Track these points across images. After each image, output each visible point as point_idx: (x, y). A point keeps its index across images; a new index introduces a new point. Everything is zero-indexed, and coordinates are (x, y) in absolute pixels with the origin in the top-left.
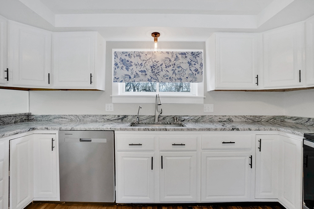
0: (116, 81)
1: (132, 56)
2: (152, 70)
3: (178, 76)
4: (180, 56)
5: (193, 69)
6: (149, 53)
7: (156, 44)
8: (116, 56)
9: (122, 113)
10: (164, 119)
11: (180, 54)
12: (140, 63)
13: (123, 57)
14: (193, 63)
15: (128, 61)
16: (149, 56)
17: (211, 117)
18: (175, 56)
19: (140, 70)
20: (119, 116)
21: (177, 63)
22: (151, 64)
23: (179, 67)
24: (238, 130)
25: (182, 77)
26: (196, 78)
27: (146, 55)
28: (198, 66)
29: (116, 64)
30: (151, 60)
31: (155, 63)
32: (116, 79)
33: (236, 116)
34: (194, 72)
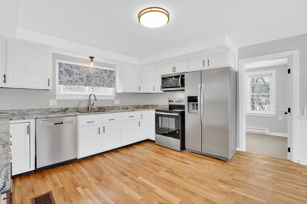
0: (61, 84)
1: (74, 68)
2: (87, 78)
3: (102, 84)
4: (103, 72)
5: (110, 80)
6: (85, 67)
7: (92, 64)
8: (60, 65)
9: (64, 107)
11: (103, 71)
12: (79, 73)
13: (67, 67)
14: (110, 76)
15: (70, 71)
16: (85, 69)
17: (118, 107)
18: (101, 71)
19: (79, 78)
20: (62, 109)
21: (102, 75)
22: (86, 74)
23: (102, 78)
25: (104, 84)
26: (111, 85)
27: (83, 68)
28: (112, 79)
29: (61, 72)
30: (86, 72)
31: (89, 74)
32: (61, 83)
33: (130, 106)
34: (110, 82)
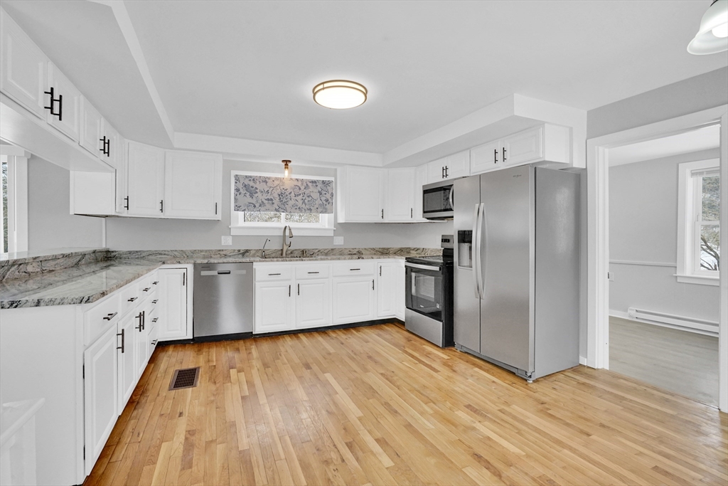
0: (238, 210)
1: (258, 181)
2: (280, 198)
3: (308, 206)
4: (310, 184)
5: (323, 199)
6: (277, 179)
7: (287, 172)
8: (237, 178)
9: (243, 248)
10: (291, 253)
11: (310, 182)
12: (266, 190)
13: (247, 182)
14: (324, 192)
15: (252, 187)
16: (276, 183)
17: (341, 250)
18: (305, 184)
19: (266, 198)
20: (239, 251)
21: (307, 192)
22: (279, 191)
23: (308, 197)
24: (363, 258)
25: (312, 208)
26: (326, 209)
27: (274, 181)
28: (328, 196)
29: (237, 190)
30: (278, 187)
31: (283, 190)
32: (238, 208)
33: (365, 249)
34: (324, 202)
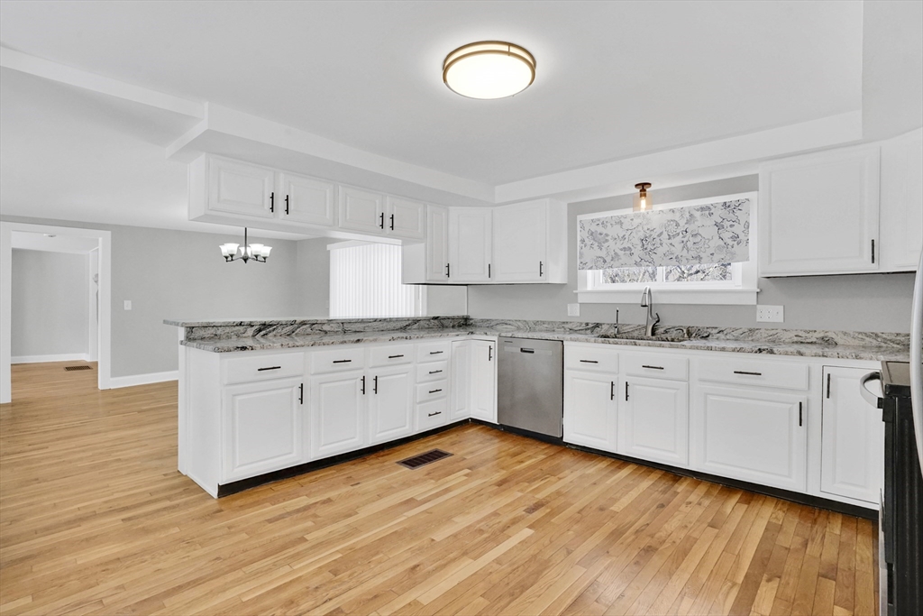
0: (583, 268)
1: (609, 225)
2: (643, 245)
3: (693, 253)
4: (697, 214)
5: (727, 236)
6: (637, 216)
7: (643, 202)
9: (593, 320)
10: (666, 332)
11: (698, 210)
12: (621, 236)
13: (594, 228)
14: (726, 224)
15: (601, 234)
16: (636, 221)
17: (774, 332)
18: (688, 215)
19: (622, 247)
20: (587, 324)
21: (691, 228)
22: (641, 235)
23: (695, 236)
24: (771, 352)
25: (702, 255)
26: (733, 254)
27: (632, 220)
28: (738, 229)
29: (583, 241)
30: (640, 228)
31: (648, 232)
32: (584, 265)
33: (845, 334)
34: (730, 242)
